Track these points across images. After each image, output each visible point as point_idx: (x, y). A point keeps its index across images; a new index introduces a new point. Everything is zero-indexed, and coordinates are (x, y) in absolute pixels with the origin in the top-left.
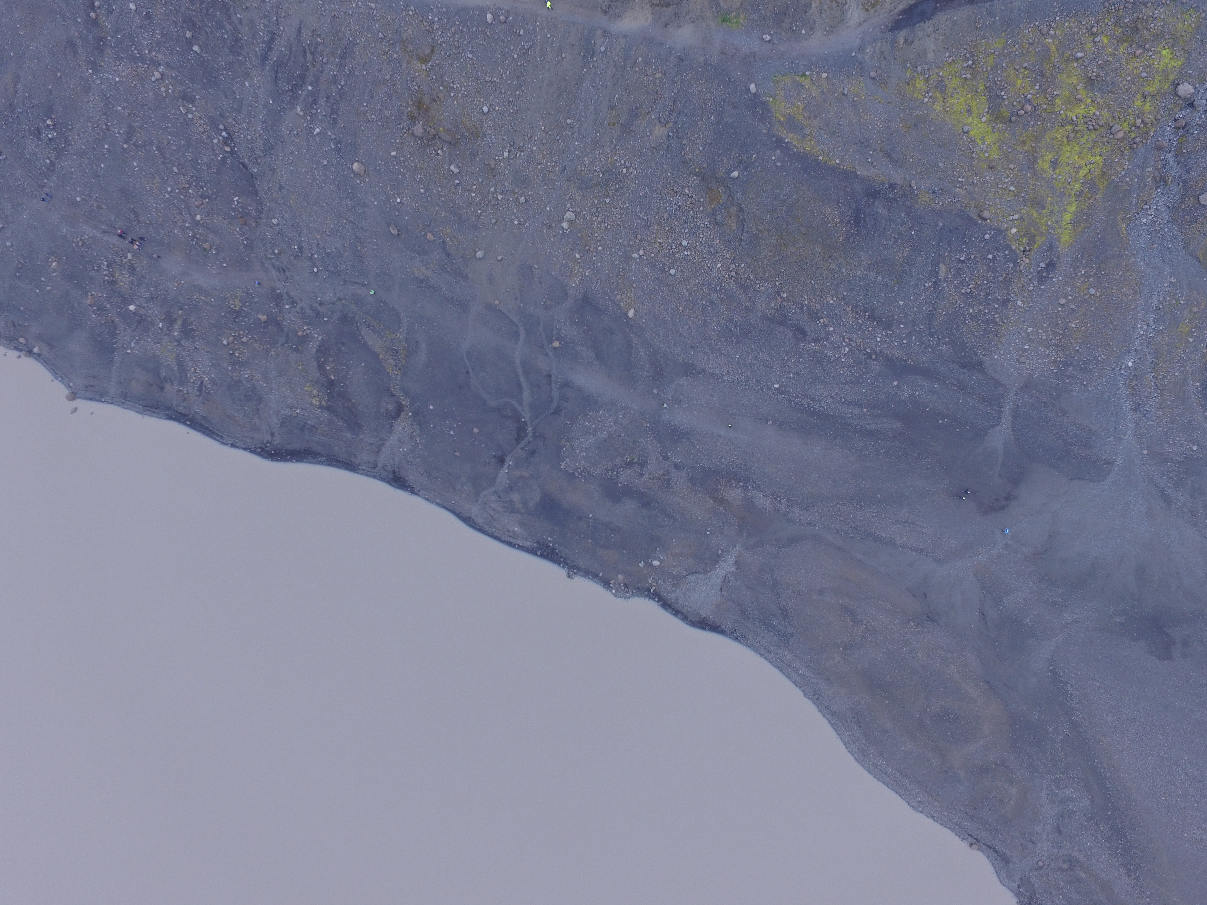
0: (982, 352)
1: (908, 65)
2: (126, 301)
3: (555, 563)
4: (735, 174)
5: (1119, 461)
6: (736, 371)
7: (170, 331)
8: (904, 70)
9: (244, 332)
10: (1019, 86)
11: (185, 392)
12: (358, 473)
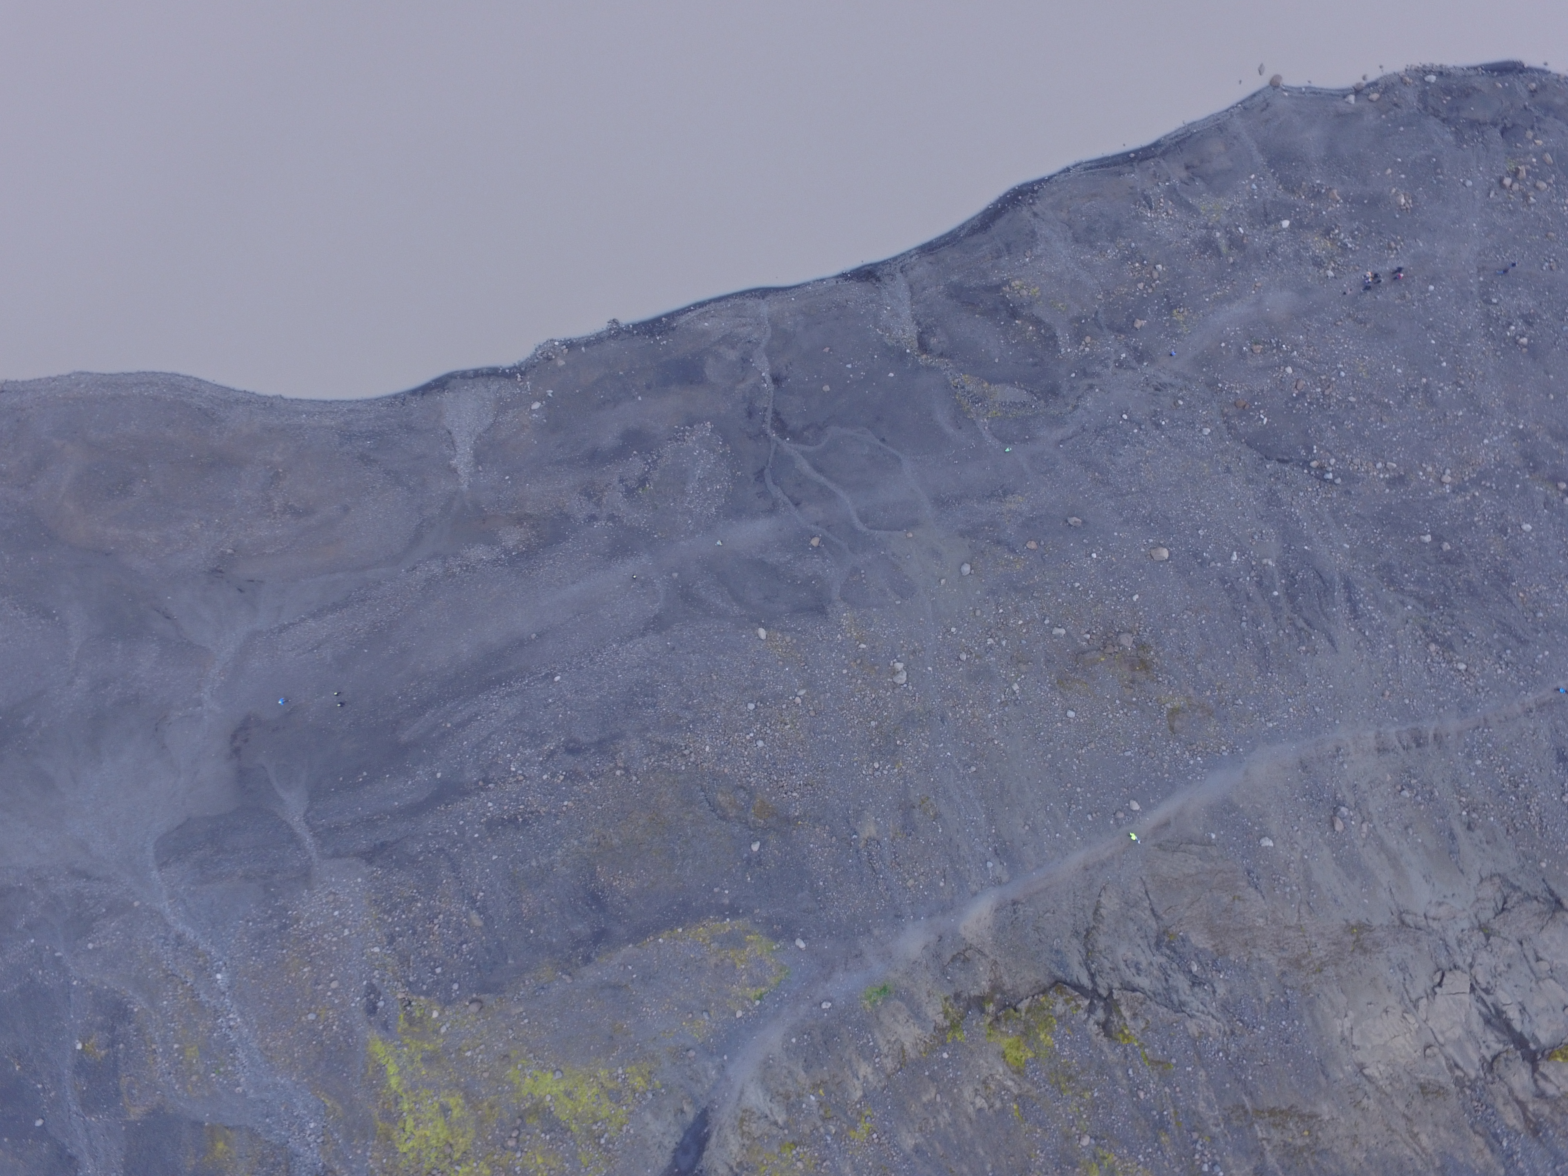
0: (377, 873)
1: (663, 1091)
3: (639, 324)
4: (755, 847)
5: (155, 874)
6: (610, 661)
7: (1227, 233)
8: (665, 1082)
9: (1148, 293)
10: (537, 1156)
11: (1160, 183)
12: (915, 249)
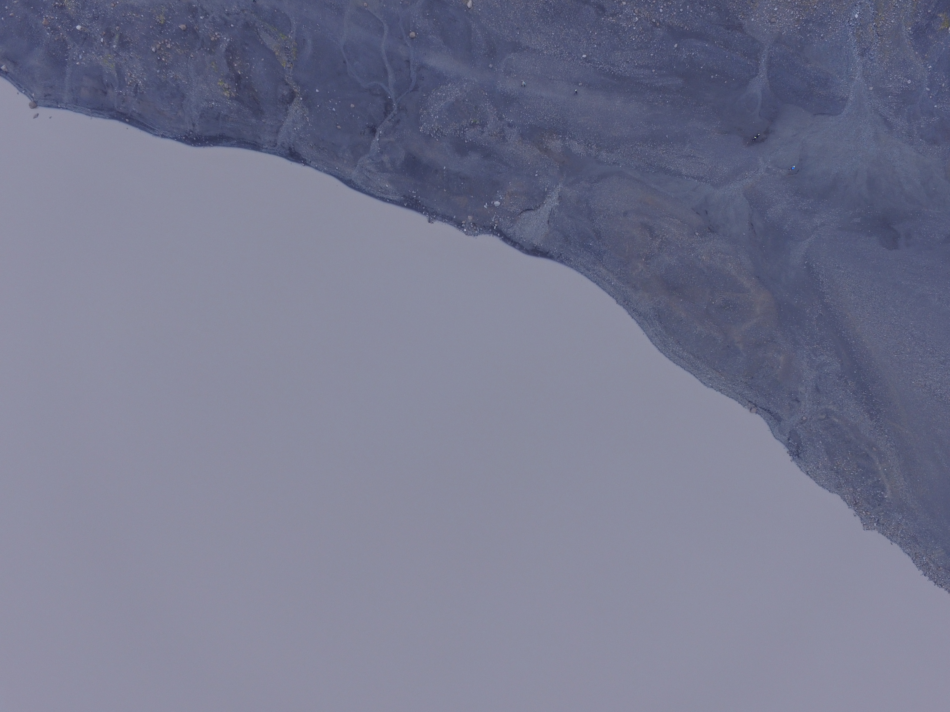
0: (741, 16)
2: (74, 22)
5: (851, 98)
6: (552, 46)
7: (110, 45)
9: (168, 40)
11: (124, 94)
12: (262, 151)
